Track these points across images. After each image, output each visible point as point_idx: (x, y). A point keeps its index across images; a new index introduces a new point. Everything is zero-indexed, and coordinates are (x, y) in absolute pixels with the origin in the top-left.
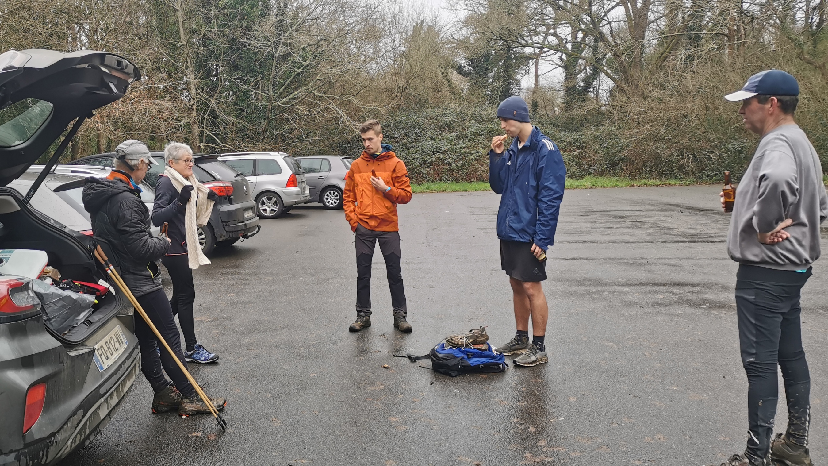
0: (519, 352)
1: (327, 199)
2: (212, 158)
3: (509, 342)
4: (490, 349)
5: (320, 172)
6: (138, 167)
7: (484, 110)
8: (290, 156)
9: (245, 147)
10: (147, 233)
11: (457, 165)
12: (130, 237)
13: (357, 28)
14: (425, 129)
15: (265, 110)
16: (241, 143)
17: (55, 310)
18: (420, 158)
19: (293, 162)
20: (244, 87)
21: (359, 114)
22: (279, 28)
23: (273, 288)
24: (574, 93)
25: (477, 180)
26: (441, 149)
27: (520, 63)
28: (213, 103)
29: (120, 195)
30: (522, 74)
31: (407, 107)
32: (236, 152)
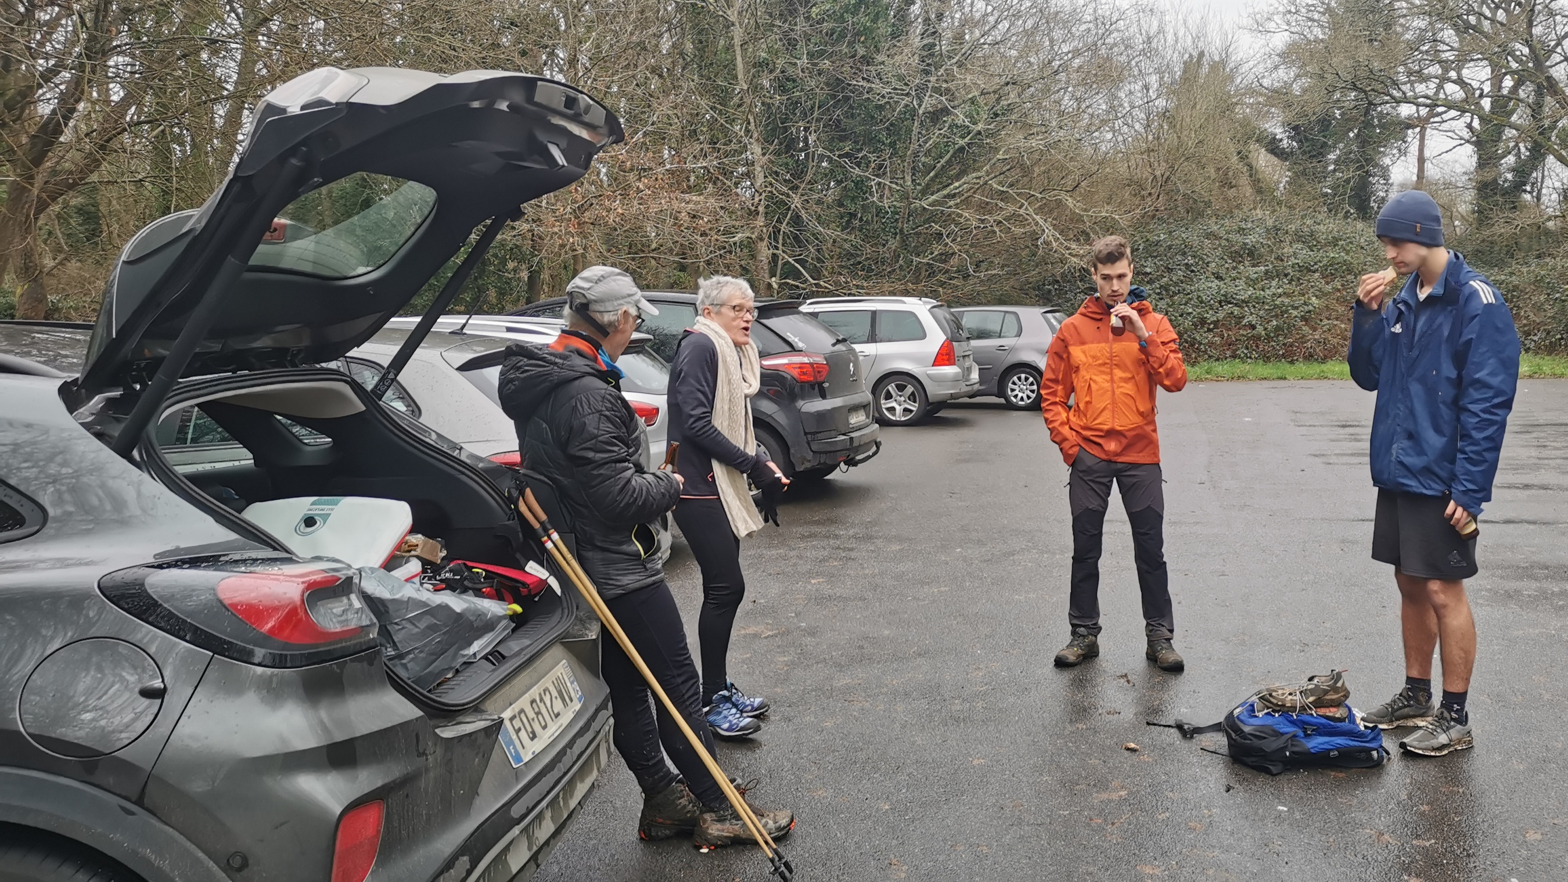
0: (1410, 723)
1: (1013, 390)
2: (789, 308)
3: (1388, 701)
4: (1351, 717)
5: (1000, 337)
6: (616, 327)
7: (1319, 224)
8: (941, 306)
9: (857, 287)
10: (631, 465)
11: (1265, 329)
12: (595, 472)
13: (1077, 62)
14: (1205, 257)
15: (897, 217)
16: (849, 280)
17: (414, 635)
18: (1194, 313)
19: (948, 316)
20: (857, 171)
21: (1077, 228)
22: (926, 59)
23: (902, 568)
24: (1496, 194)
25: (1305, 358)
26: (1234, 296)
27: (1390, 135)
28: (796, 201)
29: (577, 382)
30: (1394, 155)
31: (1171, 215)
32: (839, 296)
